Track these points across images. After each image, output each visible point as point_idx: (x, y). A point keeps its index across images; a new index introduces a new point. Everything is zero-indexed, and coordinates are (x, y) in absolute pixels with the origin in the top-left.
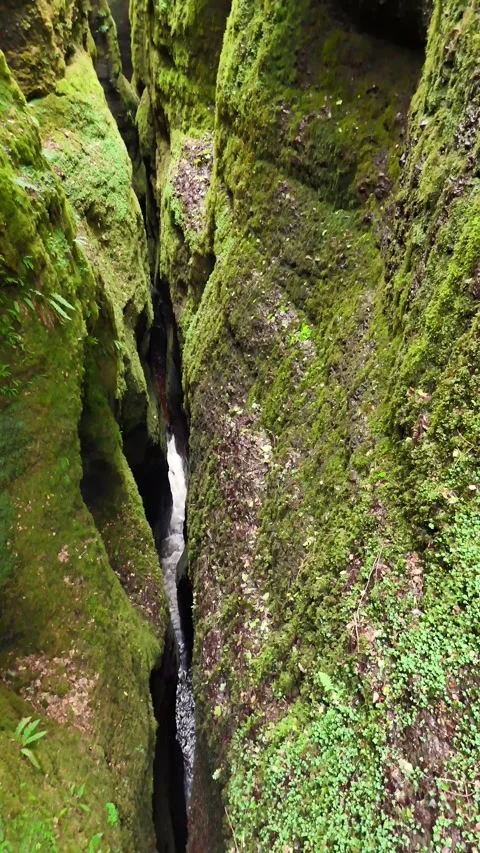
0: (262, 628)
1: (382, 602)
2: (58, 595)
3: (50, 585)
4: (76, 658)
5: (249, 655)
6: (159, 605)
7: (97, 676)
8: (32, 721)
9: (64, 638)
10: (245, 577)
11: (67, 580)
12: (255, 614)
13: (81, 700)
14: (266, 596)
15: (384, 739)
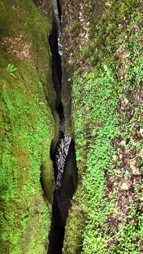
0: (86, 37)
1: (133, 43)
2: (11, 15)
3: (7, 11)
4: (22, 38)
5: (80, 47)
6: (50, 10)
7: (31, 44)
8: (11, 65)
9: (17, 31)
10: (81, 14)
11: (13, 7)
12: (84, 31)
13: (27, 52)
14: (88, 24)
15: (121, 92)
